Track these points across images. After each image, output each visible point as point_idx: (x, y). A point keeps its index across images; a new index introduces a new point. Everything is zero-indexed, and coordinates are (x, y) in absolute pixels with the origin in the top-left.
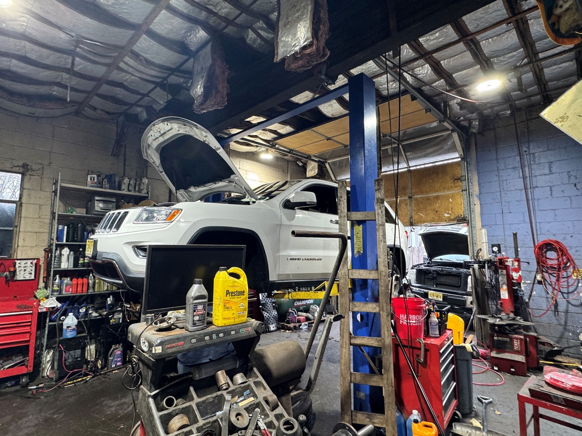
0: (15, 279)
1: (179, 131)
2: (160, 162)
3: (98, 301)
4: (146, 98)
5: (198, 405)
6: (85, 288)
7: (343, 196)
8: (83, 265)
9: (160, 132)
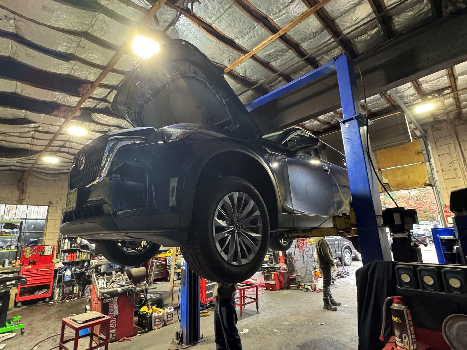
0: (44, 255)
3: (81, 264)
5: (106, 278)
6: (75, 258)
8: (74, 247)
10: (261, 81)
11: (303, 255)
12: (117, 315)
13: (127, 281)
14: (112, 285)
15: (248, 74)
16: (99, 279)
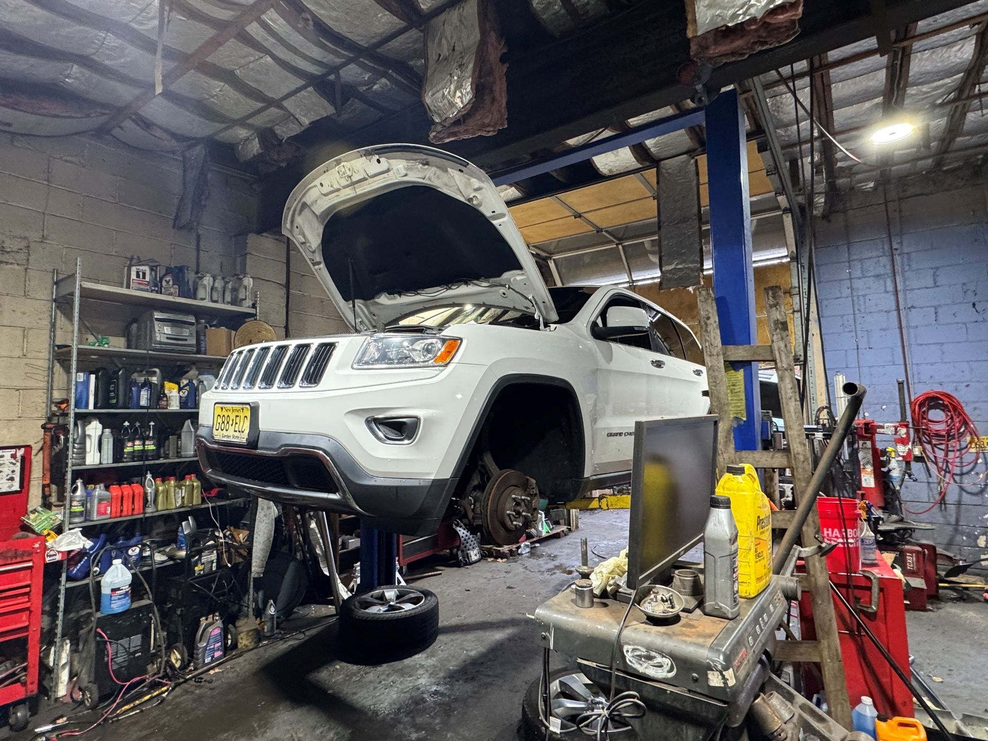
1: (406, 175)
2: (319, 241)
4: (273, 110)
6: (138, 504)
7: (710, 315)
8: (133, 456)
9: (350, 177)
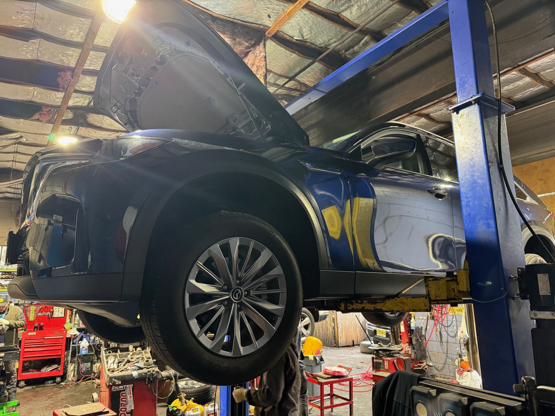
0: (53, 316)
10: (332, 47)
11: (440, 332)
12: (132, 410)
13: (147, 361)
14: (125, 367)
15: (307, 36)
16: (109, 356)
